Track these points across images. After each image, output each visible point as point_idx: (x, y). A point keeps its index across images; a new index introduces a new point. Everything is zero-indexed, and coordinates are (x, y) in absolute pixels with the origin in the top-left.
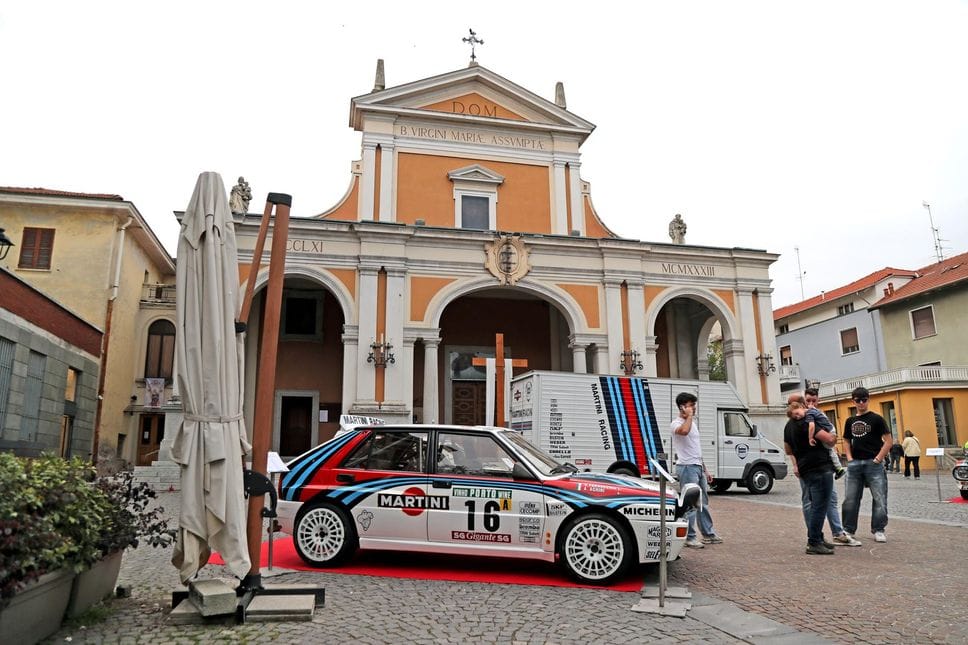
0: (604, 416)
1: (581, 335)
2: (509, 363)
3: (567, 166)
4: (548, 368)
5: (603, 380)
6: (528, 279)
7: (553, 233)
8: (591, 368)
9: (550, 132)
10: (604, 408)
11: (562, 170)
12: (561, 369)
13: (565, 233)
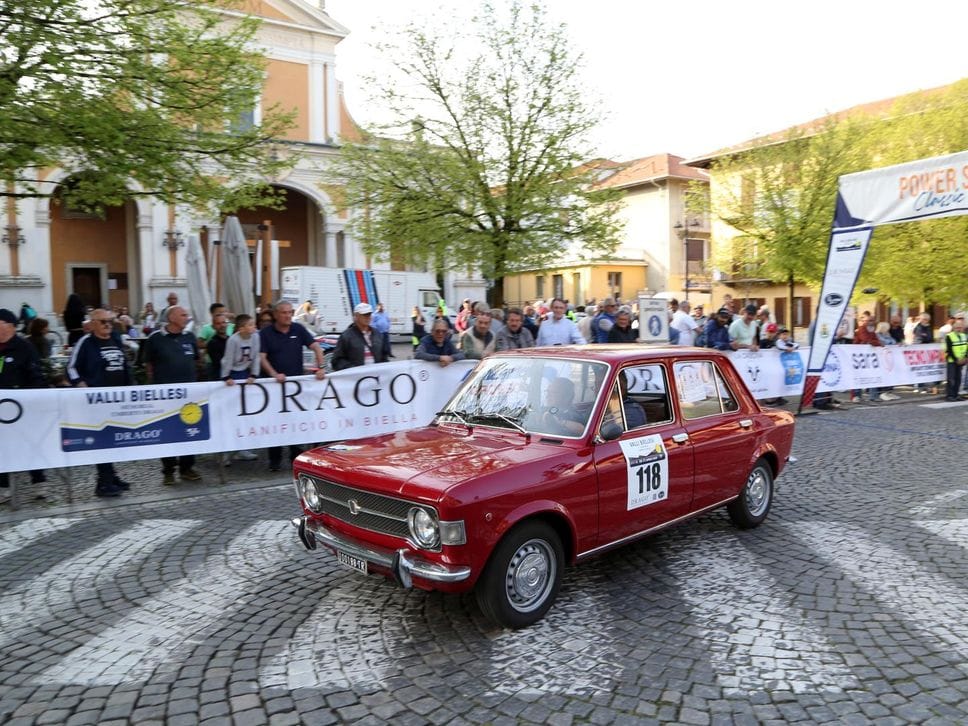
0: (345, 295)
1: (333, 224)
2: (275, 245)
3: (325, 66)
4: (306, 263)
5: (345, 271)
6: (292, 179)
7: (311, 141)
8: (341, 263)
9: (310, 32)
10: (345, 290)
11: (321, 69)
12: (316, 264)
13: (321, 140)
